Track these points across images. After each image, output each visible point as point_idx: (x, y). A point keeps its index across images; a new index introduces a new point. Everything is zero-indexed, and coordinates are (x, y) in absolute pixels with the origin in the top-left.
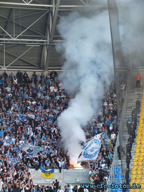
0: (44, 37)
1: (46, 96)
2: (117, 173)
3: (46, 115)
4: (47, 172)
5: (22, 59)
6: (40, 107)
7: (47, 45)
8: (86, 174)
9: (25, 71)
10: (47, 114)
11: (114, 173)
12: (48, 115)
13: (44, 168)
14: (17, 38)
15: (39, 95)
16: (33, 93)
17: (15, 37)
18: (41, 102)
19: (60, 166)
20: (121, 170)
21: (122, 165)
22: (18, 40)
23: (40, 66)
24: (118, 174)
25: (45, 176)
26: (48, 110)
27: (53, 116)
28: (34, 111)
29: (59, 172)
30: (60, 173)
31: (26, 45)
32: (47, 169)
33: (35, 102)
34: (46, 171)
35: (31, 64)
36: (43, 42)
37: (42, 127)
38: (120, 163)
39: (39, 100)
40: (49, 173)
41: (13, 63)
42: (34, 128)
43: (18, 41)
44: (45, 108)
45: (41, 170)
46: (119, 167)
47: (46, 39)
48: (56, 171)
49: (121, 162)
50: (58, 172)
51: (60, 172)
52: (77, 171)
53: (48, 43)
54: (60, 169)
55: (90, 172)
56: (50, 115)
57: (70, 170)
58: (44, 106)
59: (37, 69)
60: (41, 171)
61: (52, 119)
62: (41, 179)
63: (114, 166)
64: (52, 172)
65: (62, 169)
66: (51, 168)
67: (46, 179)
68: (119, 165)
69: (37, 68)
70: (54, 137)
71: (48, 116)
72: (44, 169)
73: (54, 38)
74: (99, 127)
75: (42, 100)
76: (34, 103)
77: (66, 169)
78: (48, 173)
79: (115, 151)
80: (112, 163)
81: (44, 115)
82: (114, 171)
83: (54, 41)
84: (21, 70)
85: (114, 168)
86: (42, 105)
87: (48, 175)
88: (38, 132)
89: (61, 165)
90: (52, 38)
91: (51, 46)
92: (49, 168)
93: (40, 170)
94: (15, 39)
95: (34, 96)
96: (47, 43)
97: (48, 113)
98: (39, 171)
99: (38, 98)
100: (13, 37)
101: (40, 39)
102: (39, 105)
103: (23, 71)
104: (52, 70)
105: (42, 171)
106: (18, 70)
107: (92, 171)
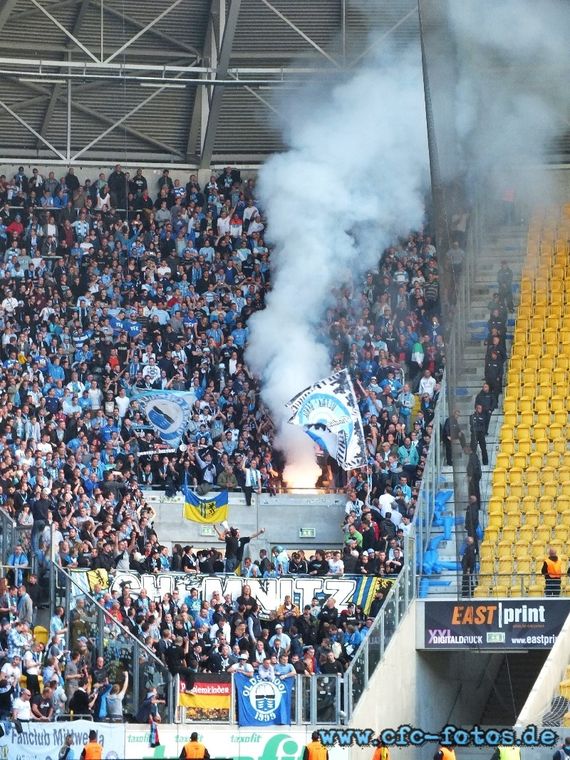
0: (199, 59)
1: (204, 251)
2: (439, 510)
3: (202, 311)
4: (205, 501)
5: (127, 128)
6: (184, 287)
7: (208, 85)
8: (335, 511)
9: (139, 169)
10: (206, 309)
11: (430, 510)
12: (210, 311)
13: (193, 489)
14: (113, 61)
15: (181, 245)
16: (162, 240)
17: (107, 56)
18: (188, 267)
19: (248, 484)
20: (452, 499)
21: (455, 484)
22: (116, 66)
23: (184, 152)
24: (442, 514)
25: (199, 516)
26: (209, 296)
27: (225, 314)
28: (164, 299)
29: (245, 504)
30: (248, 507)
31: (143, 85)
32: (203, 494)
33: (168, 270)
34: (202, 498)
35: (158, 146)
36: (196, 75)
37: (188, 353)
38: (450, 478)
39: (182, 260)
40: (211, 507)
41: (95, 141)
42: (164, 353)
43: (115, 72)
44: (201, 288)
45: (184, 494)
46: (445, 491)
47: (208, 65)
48: (236, 499)
49: (454, 473)
50: (242, 503)
51: (249, 504)
52: (304, 502)
53: (214, 75)
54: (248, 492)
55: (349, 506)
56: (216, 313)
57: (280, 499)
58: (198, 281)
59: (175, 162)
60: (183, 498)
61: (222, 323)
62: (186, 526)
63: (431, 485)
64: (222, 501)
65: (253, 494)
66: (217, 490)
67: (202, 526)
68: (446, 485)
69: (177, 158)
70: (227, 386)
71: (208, 314)
72: (195, 493)
73: (232, 60)
74: (377, 353)
75: (191, 261)
76: (164, 271)
77: (267, 495)
78: (208, 505)
79: (433, 436)
80: (424, 476)
81: (195, 310)
82: (430, 505)
83: (234, 70)
84: (122, 164)
85: (430, 494)
86: (189, 280)
87: (208, 511)
88: (176, 367)
89: (252, 481)
90: (225, 61)
91: (222, 87)
92: (211, 491)
93: (180, 497)
94: (105, 64)
95: (167, 248)
96: (209, 78)
97: (211, 305)
98: (176, 498)
99: (176, 257)
100: (98, 56)
101: (187, 65)
102: (180, 279)
103: (130, 168)
104: (226, 166)
105: (187, 500)
106: (115, 164)
107: (354, 503)
